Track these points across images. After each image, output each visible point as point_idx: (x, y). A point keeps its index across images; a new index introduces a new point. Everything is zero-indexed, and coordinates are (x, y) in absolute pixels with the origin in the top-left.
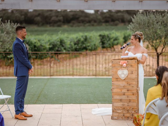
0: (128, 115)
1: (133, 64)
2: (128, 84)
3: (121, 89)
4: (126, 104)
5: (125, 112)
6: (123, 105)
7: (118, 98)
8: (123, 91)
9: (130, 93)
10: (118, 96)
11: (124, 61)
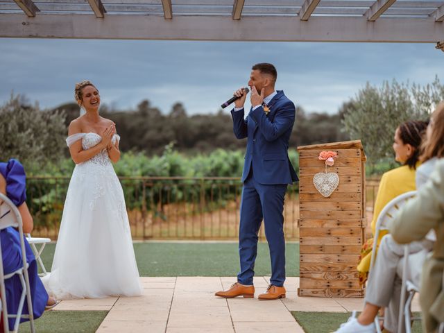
0: (339, 285)
1: (350, 159)
2: (339, 209)
3: (322, 222)
4: (334, 257)
5: (331, 278)
6: (327, 260)
7: (314, 243)
8: (326, 226)
9: (342, 230)
10: (314, 238)
11: (330, 152)
